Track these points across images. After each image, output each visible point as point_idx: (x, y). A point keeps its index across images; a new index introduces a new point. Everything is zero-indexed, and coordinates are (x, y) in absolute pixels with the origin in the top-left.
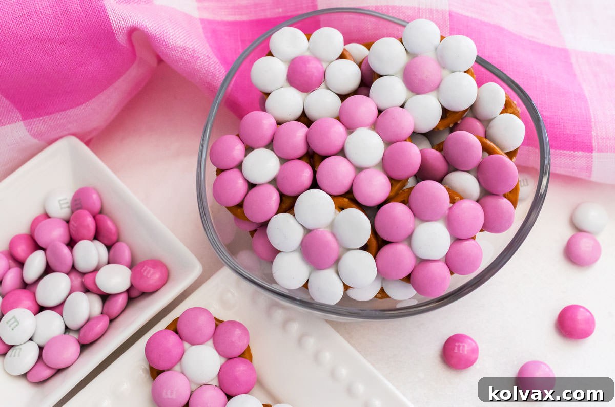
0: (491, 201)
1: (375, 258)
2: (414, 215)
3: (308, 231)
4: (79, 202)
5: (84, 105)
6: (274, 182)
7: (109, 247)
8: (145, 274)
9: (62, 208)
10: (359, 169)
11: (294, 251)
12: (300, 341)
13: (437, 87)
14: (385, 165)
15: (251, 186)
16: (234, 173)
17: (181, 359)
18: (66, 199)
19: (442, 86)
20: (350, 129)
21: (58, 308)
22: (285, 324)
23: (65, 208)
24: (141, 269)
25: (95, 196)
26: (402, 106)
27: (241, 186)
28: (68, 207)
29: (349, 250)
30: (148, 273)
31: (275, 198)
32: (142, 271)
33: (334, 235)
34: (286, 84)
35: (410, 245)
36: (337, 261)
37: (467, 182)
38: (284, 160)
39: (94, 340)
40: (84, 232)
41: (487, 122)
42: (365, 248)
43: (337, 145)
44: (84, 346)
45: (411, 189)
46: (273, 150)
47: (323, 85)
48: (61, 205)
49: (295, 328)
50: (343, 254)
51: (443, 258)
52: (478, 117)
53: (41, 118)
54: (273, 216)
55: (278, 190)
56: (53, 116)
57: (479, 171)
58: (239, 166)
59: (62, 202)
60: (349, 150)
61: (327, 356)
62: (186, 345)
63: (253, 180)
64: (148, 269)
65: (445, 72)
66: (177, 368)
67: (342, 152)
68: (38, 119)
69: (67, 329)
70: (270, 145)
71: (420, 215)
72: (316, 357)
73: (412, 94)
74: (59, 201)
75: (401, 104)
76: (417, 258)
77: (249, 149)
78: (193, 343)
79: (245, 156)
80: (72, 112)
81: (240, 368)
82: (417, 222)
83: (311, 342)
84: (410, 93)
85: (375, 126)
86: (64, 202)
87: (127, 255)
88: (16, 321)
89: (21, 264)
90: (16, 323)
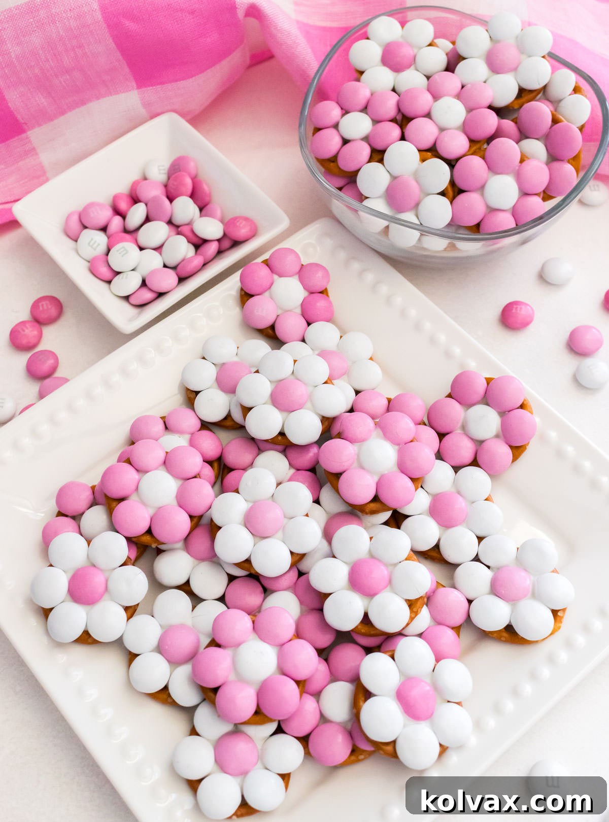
0: (556, 165)
1: (451, 203)
2: (489, 168)
3: (394, 178)
4: (176, 168)
5: (194, 78)
6: (366, 139)
7: (201, 208)
8: (238, 224)
9: (160, 173)
10: (442, 130)
11: (379, 197)
12: (374, 287)
13: (515, 69)
14: (465, 128)
15: (345, 142)
16: (332, 131)
17: (270, 288)
18: (163, 166)
19: (519, 69)
20: (436, 97)
21: (159, 249)
22: (361, 273)
23: (163, 174)
25: (192, 164)
26: (485, 82)
27: (336, 142)
28: (165, 173)
29: (429, 194)
30: (241, 223)
31: (366, 151)
33: (417, 182)
34: (380, 63)
35: (482, 195)
36: (417, 205)
37: (536, 148)
38: (376, 122)
39: (191, 274)
40: (183, 190)
41: (556, 103)
42: (443, 194)
43: (425, 110)
44: (182, 280)
45: (486, 148)
46: (367, 114)
47: (413, 67)
48: (159, 170)
49: (370, 277)
50: (424, 198)
51: (510, 209)
52: (550, 100)
53: (154, 87)
54: (364, 165)
55: (370, 145)
56: (165, 86)
57: (548, 139)
58: (336, 126)
59: (161, 168)
60: (434, 114)
61: (398, 300)
62: (275, 277)
63: (347, 136)
64: (241, 221)
65: (523, 57)
66: (267, 294)
67: (428, 115)
68: (151, 88)
69: (165, 266)
70: (365, 109)
71: (492, 168)
72: (388, 300)
73: (492, 74)
74: (159, 166)
75: (484, 80)
76: (488, 207)
77: (345, 112)
78: (280, 276)
79: (342, 118)
80: (182, 84)
81: (321, 303)
82: (491, 174)
83: (384, 289)
84: (491, 73)
85: (458, 96)
86: (163, 168)
87: (219, 213)
88: (125, 250)
89: (123, 216)
90: (125, 252)
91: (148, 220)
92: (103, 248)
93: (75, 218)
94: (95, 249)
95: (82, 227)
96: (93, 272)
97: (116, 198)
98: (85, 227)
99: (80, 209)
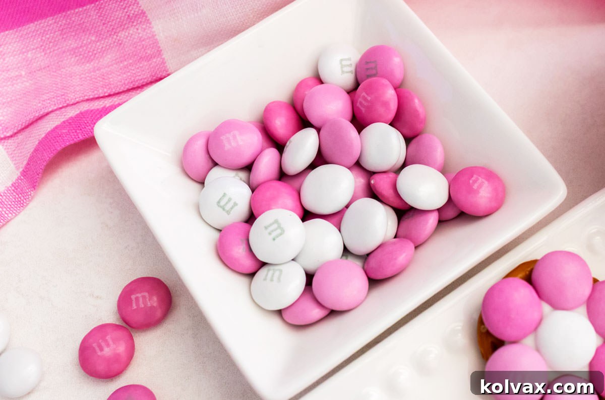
4: (373, 66)
7: (408, 140)
8: (475, 187)
9: (343, 72)
17: (536, 328)
18: (349, 59)
21: (336, 218)
23: (347, 72)
24: (470, 179)
25: (396, 60)
28: (351, 72)
30: (480, 186)
32: (471, 181)
39: (392, 275)
40: (381, 110)
48: (342, 66)
59: (344, 63)
62: (546, 308)
64: (480, 180)
66: (529, 341)
69: (346, 251)
74: (342, 59)
78: (556, 306)
86: (348, 63)
87: (439, 155)
88: (279, 227)
89: (280, 146)
90: (279, 231)
91: (320, 159)
92: (242, 210)
93: (200, 144)
94: (228, 212)
95: (211, 164)
96: (222, 254)
97: (268, 111)
98: (215, 164)
99: (211, 128)
